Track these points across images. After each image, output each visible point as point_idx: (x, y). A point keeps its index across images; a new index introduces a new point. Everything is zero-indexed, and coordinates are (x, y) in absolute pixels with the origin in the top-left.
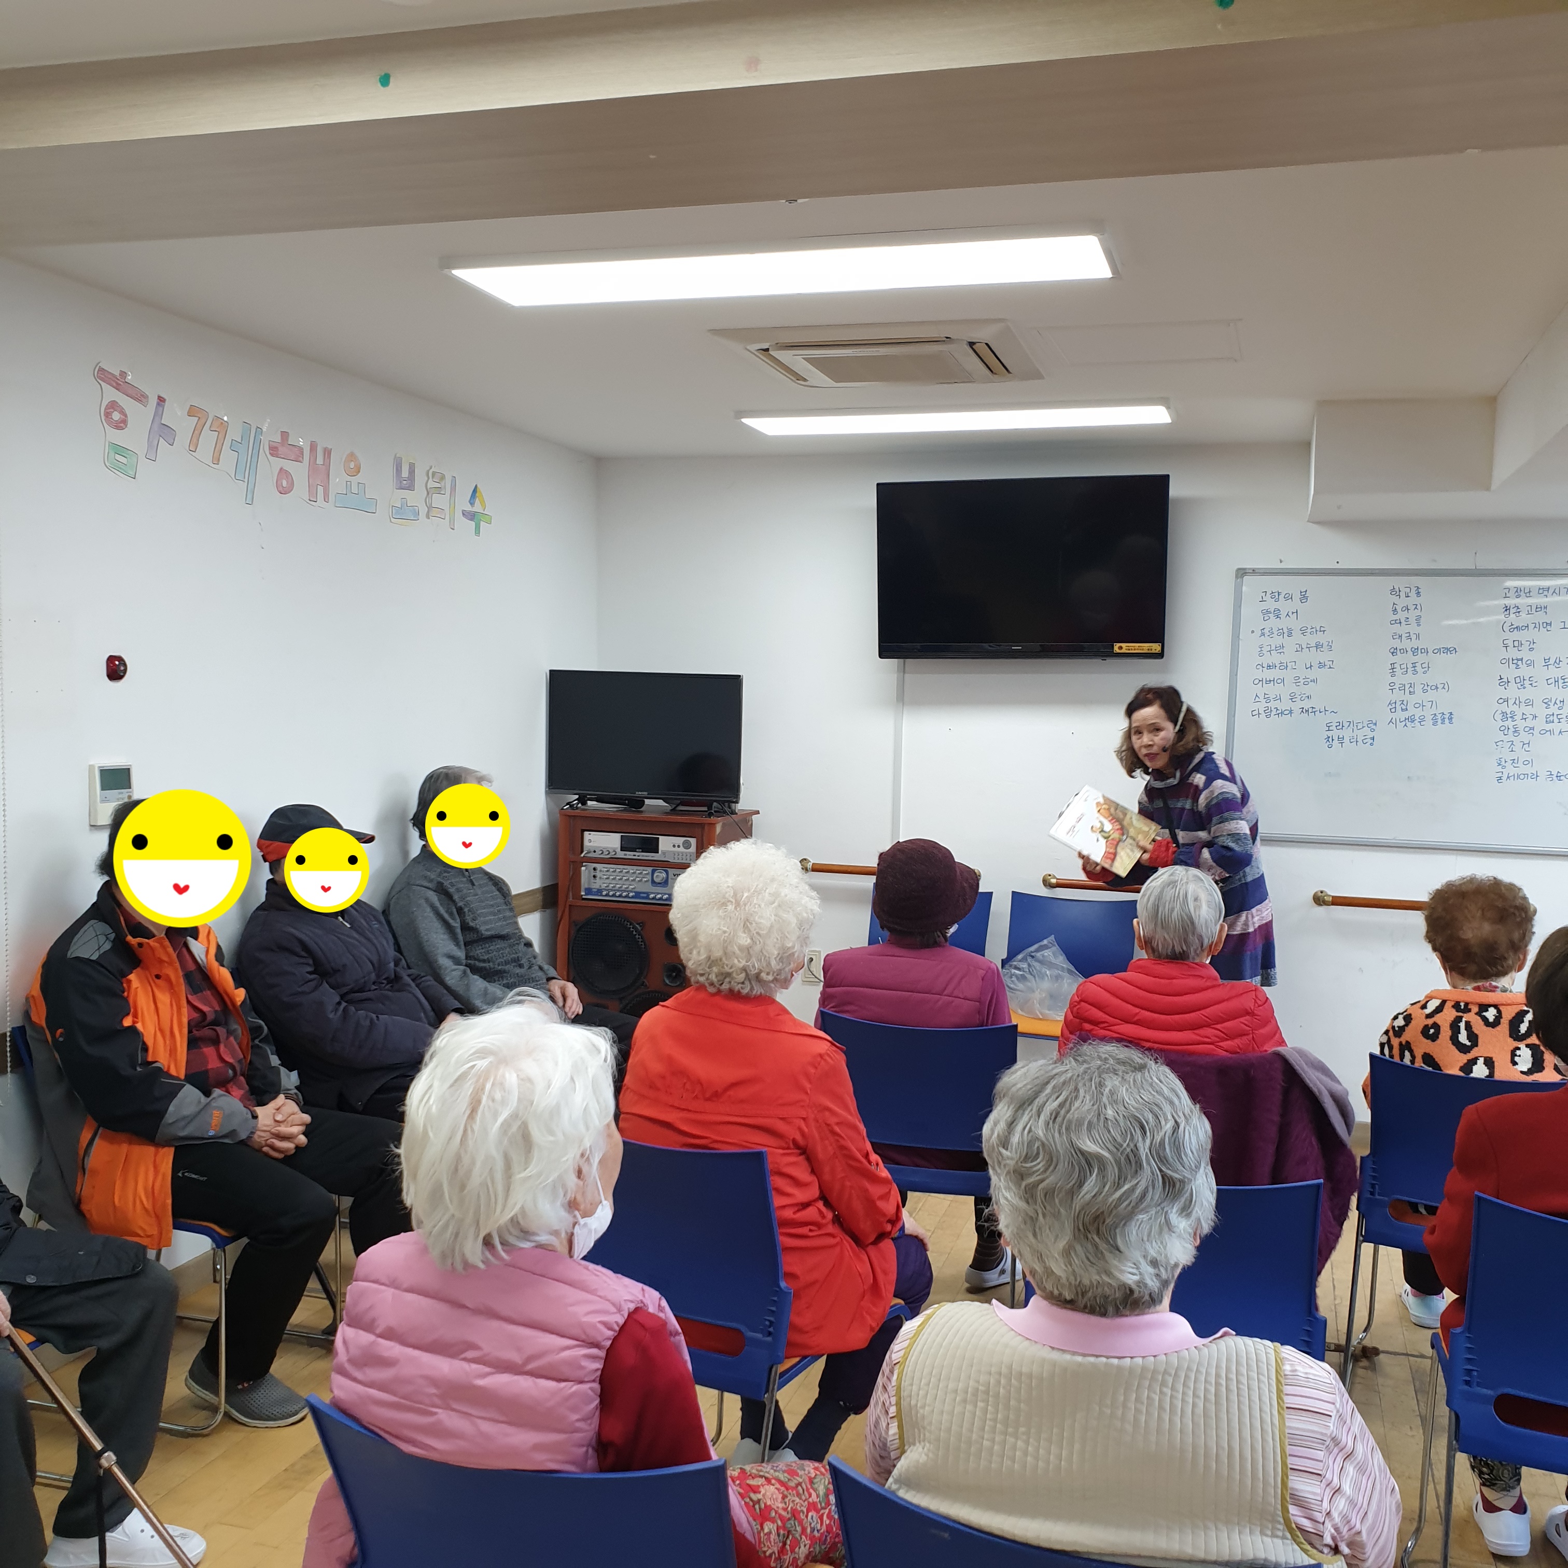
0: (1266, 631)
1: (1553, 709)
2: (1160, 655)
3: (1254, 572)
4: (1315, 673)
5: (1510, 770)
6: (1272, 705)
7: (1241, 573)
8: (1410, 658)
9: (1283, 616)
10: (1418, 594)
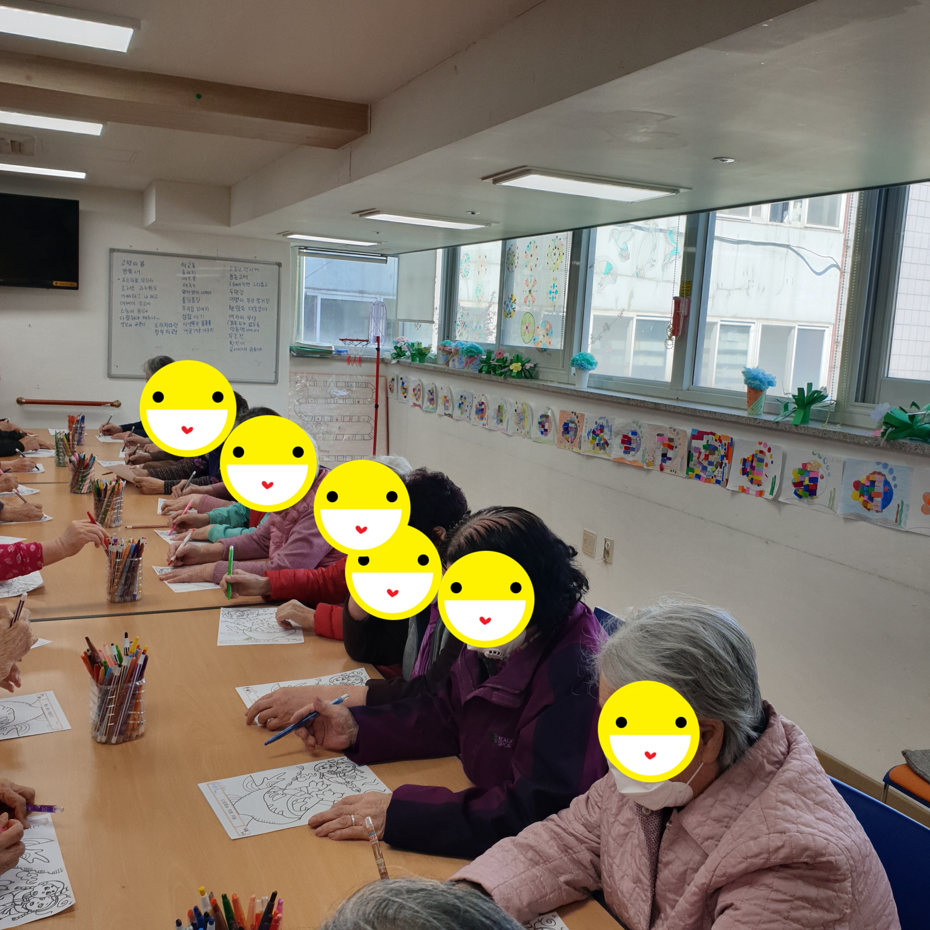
0: (125, 279)
1: (252, 321)
2: (77, 288)
3: (119, 250)
4: (149, 300)
5: (235, 346)
6: (130, 314)
7: (112, 251)
8: (191, 295)
9: (133, 272)
10: (194, 267)
